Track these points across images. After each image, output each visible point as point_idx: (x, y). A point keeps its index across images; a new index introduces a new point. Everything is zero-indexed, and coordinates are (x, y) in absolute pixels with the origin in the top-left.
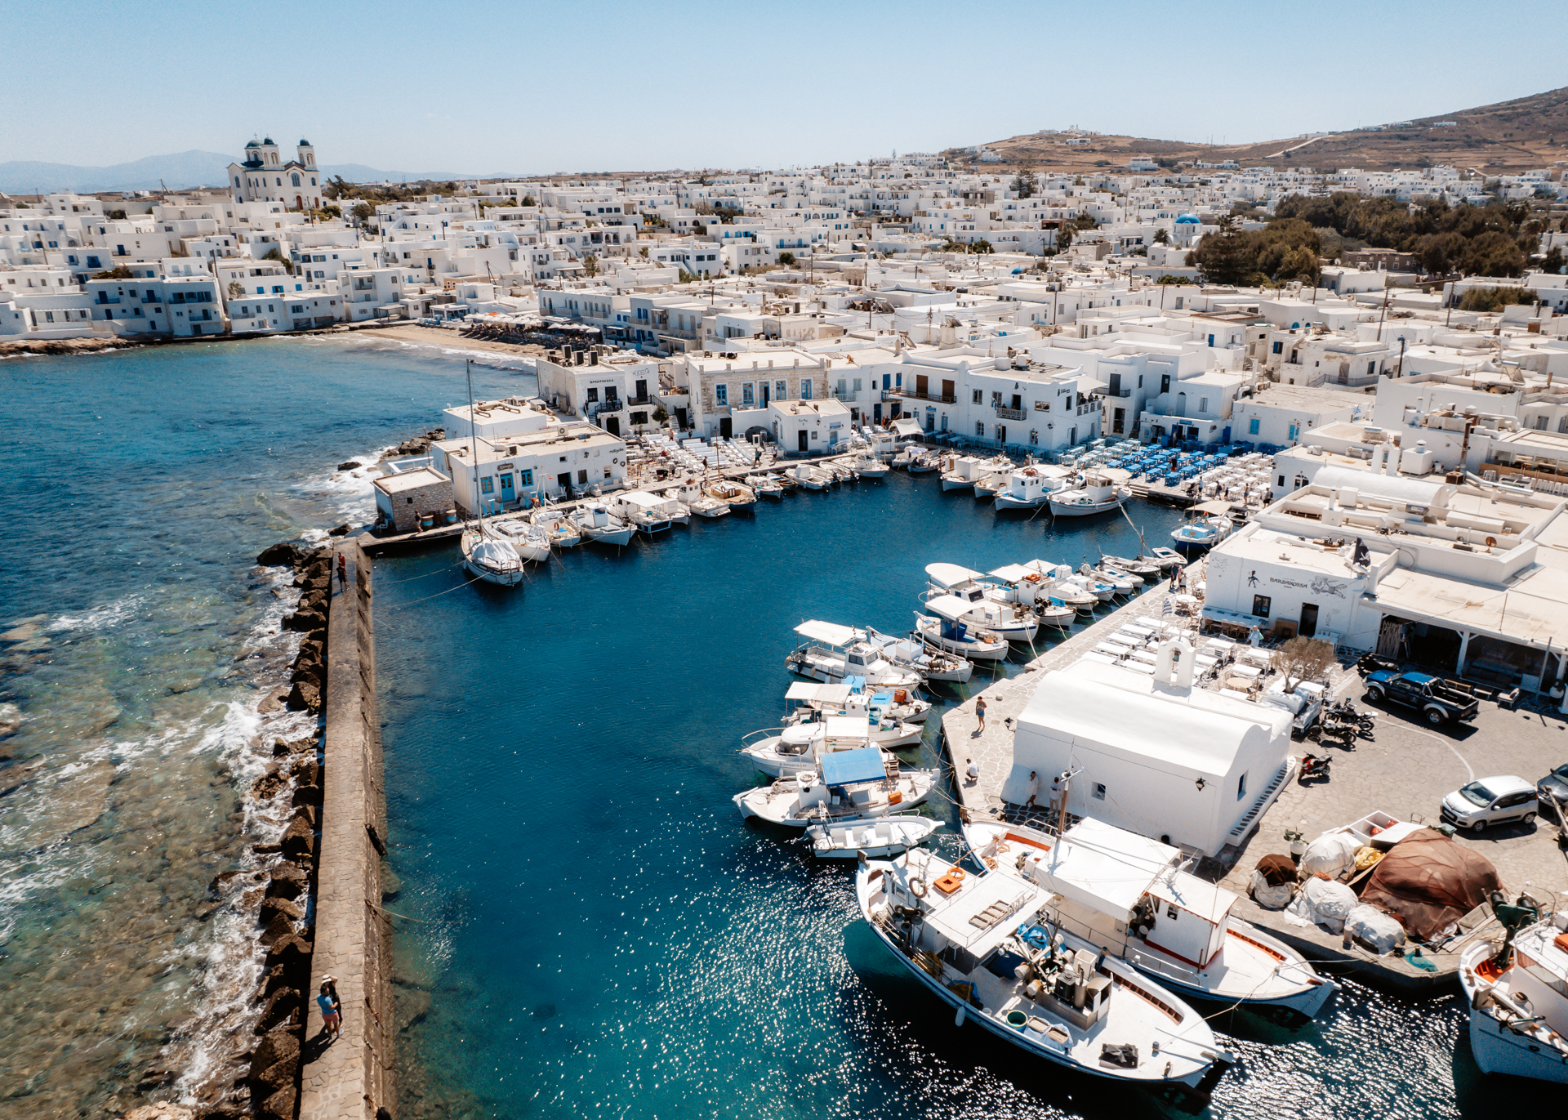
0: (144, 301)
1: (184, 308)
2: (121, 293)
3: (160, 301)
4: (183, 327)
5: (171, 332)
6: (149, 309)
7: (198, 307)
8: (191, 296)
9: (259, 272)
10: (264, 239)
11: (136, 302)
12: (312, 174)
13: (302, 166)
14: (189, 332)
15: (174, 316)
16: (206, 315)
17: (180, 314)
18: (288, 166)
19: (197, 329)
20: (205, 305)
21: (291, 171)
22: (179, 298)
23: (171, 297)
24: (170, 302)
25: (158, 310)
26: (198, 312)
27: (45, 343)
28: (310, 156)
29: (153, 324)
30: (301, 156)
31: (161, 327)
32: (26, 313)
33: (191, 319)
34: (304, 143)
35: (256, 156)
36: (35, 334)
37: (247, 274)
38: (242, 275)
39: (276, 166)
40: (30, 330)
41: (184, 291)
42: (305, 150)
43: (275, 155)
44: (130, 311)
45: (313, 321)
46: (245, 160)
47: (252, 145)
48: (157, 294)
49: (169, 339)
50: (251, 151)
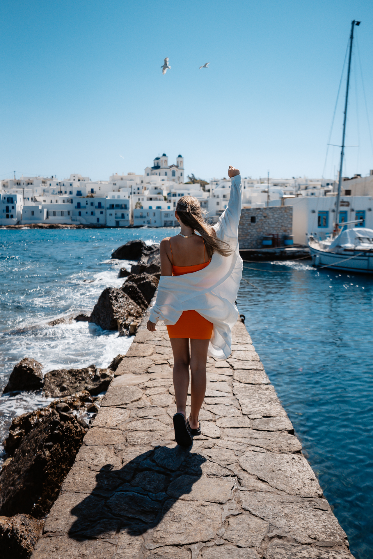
0: (96, 207)
1: (113, 211)
2: (87, 204)
3: (103, 208)
4: (111, 221)
5: (106, 224)
6: (97, 212)
7: (120, 212)
8: (118, 206)
9: (151, 199)
10: (156, 188)
11: (92, 209)
12: (181, 171)
13: (177, 167)
14: (114, 225)
15: (108, 215)
16: (123, 216)
17: (111, 215)
18: (171, 167)
19: (117, 223)
20: (123, 211)
21: (173, 169)
22: (112, 207)
23: (108, 206)
24: (108, 209)
25: (102, 213)
26: (119, 215)
27: (49, 225)
28: (182, 162)
29: (98, 219)
30: (178, 162)
31: (102, 222)
32: (45, 211)
33: (116, 218)
34: (180, 156)
35: (158, 163)
36: (47, 221)
37: (145, 199)
38: (143, 200)
39: (166, 166)
40: (45, 218)
41: (115, 203)
42: (180, 159)
43: (166, 161)
44: (89, 213)
45: (174, 223)
46: (153, 166)
47: (157, 159)
48: (103, 204)
49: (104, 226)
50: (156, 161)
